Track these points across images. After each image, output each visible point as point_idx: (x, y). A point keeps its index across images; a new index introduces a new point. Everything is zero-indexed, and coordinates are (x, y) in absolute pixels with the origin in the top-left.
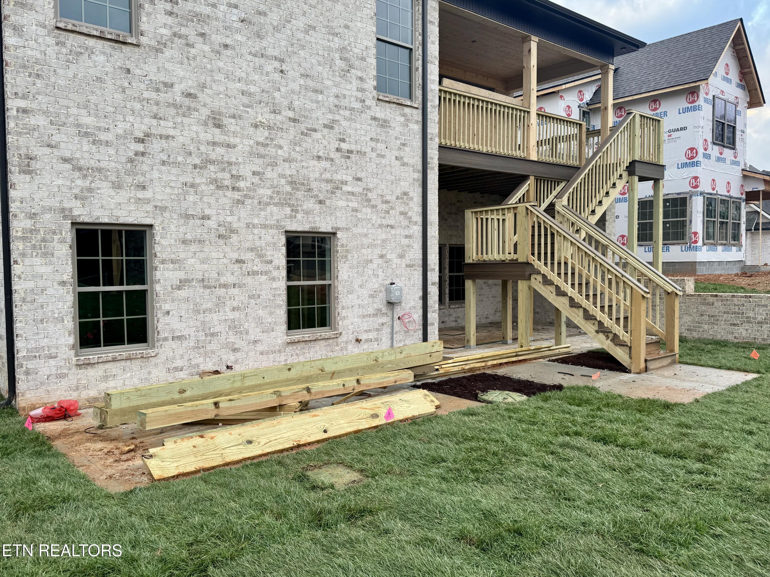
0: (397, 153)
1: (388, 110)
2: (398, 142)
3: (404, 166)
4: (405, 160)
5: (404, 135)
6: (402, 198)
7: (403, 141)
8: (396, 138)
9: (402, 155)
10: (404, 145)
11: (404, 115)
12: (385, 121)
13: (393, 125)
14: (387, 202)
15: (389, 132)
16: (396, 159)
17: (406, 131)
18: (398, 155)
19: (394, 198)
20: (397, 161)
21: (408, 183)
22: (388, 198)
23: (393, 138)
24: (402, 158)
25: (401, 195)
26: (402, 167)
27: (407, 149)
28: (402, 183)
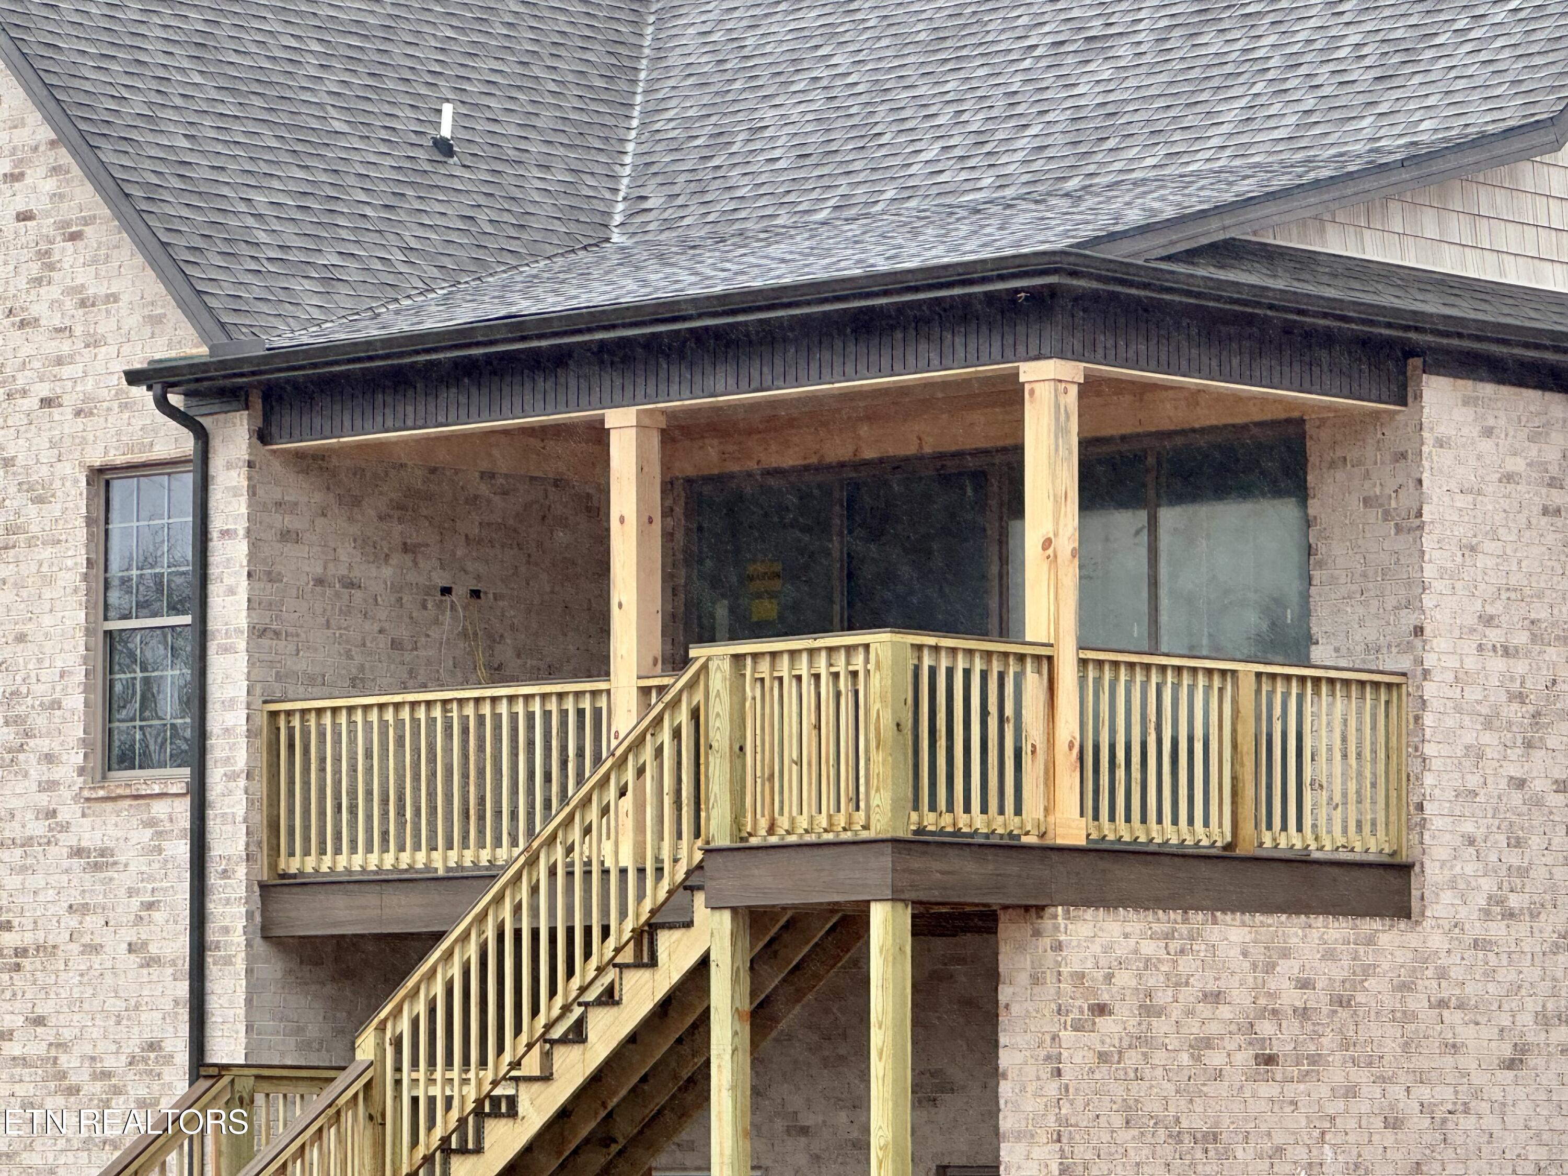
0: (129, 935)
1: (113, 819)
2: (135, 902)
3: (148, 965)
4: (153, 949)
5: (151, 878)
6: (145, 1060)
7: (148, 898)
8: (131, 892)
9: (144, 937)
10: (150, 906)
11: (151, 823)
12: (103, 853)
13: (122, 859)
14: (106, 1075)
15: (111, 879)
16: (130, 952)
17: (156, 866)
18: (134, 939)
19: (123, 1059)
20: (132, 957)
21: (158, 1015)
22: (110, 1063)
23: (122, 892)
24: (145, 944)
25: (143, 1050)
26: (145, 971)
27: (158, 916)
28: (144, 1017)
